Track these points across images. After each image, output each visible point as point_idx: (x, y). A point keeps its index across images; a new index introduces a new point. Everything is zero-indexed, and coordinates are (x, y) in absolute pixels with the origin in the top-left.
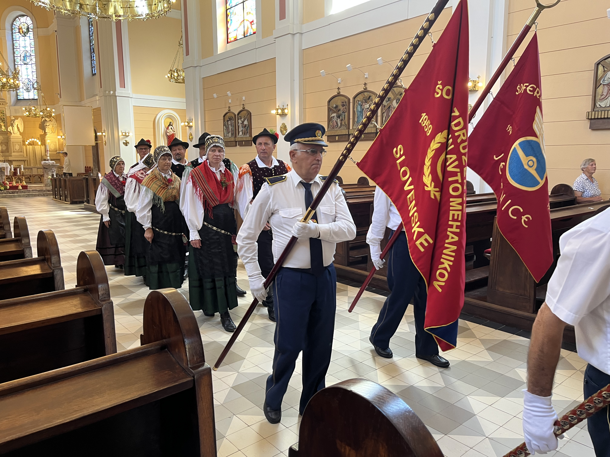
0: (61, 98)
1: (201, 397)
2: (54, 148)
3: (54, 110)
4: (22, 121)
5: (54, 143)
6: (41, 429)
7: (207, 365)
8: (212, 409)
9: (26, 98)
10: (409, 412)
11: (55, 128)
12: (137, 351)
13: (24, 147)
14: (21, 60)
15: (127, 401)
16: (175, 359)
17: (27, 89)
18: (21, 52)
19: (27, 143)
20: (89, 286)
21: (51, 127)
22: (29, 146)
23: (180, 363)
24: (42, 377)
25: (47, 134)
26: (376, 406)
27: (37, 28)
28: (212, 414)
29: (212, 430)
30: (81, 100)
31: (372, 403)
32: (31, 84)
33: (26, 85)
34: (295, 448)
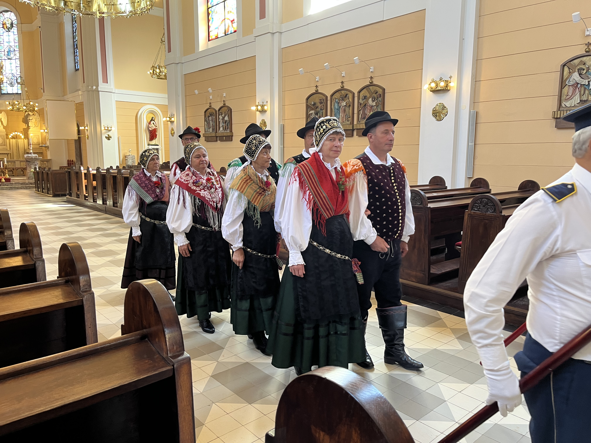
0: (44, 92)
1: (181, 386)
2: (37, 141)
3: (37, 104)
4: (6, 115)
5: (37, 137)
6: (22, 417)
7: (186, 354)
8: (191, 397)
9: (9, 92)
10: (381, 397)
11: (38, 122)
12: (118, 341)
13: (8, 141)
14: (5, 55)
15: (107, 389)
16: (155, 348)
17: (11, 83)
18: (5, 47)
19: (10, 137)
20: (71, 277)
21: (34, 120)
22: (12, 140)
23: (160, 352)
24: (23, 366)
25: (30, 128)
26: (349, 393)
27: (21, 24)
28: (191, 402)
29: (191, 418)
30: (64, 94)
31: (345, 389)
32: (14, 78)
33: (10, 80)
34: (271, 433)
